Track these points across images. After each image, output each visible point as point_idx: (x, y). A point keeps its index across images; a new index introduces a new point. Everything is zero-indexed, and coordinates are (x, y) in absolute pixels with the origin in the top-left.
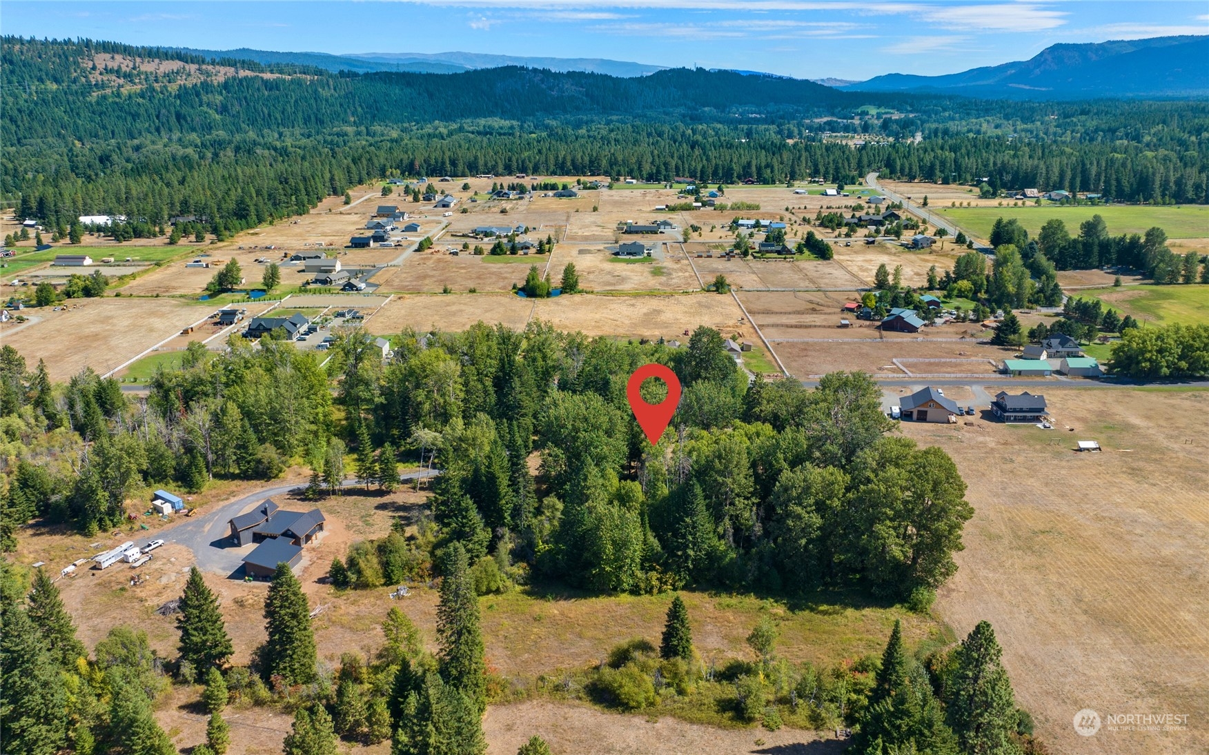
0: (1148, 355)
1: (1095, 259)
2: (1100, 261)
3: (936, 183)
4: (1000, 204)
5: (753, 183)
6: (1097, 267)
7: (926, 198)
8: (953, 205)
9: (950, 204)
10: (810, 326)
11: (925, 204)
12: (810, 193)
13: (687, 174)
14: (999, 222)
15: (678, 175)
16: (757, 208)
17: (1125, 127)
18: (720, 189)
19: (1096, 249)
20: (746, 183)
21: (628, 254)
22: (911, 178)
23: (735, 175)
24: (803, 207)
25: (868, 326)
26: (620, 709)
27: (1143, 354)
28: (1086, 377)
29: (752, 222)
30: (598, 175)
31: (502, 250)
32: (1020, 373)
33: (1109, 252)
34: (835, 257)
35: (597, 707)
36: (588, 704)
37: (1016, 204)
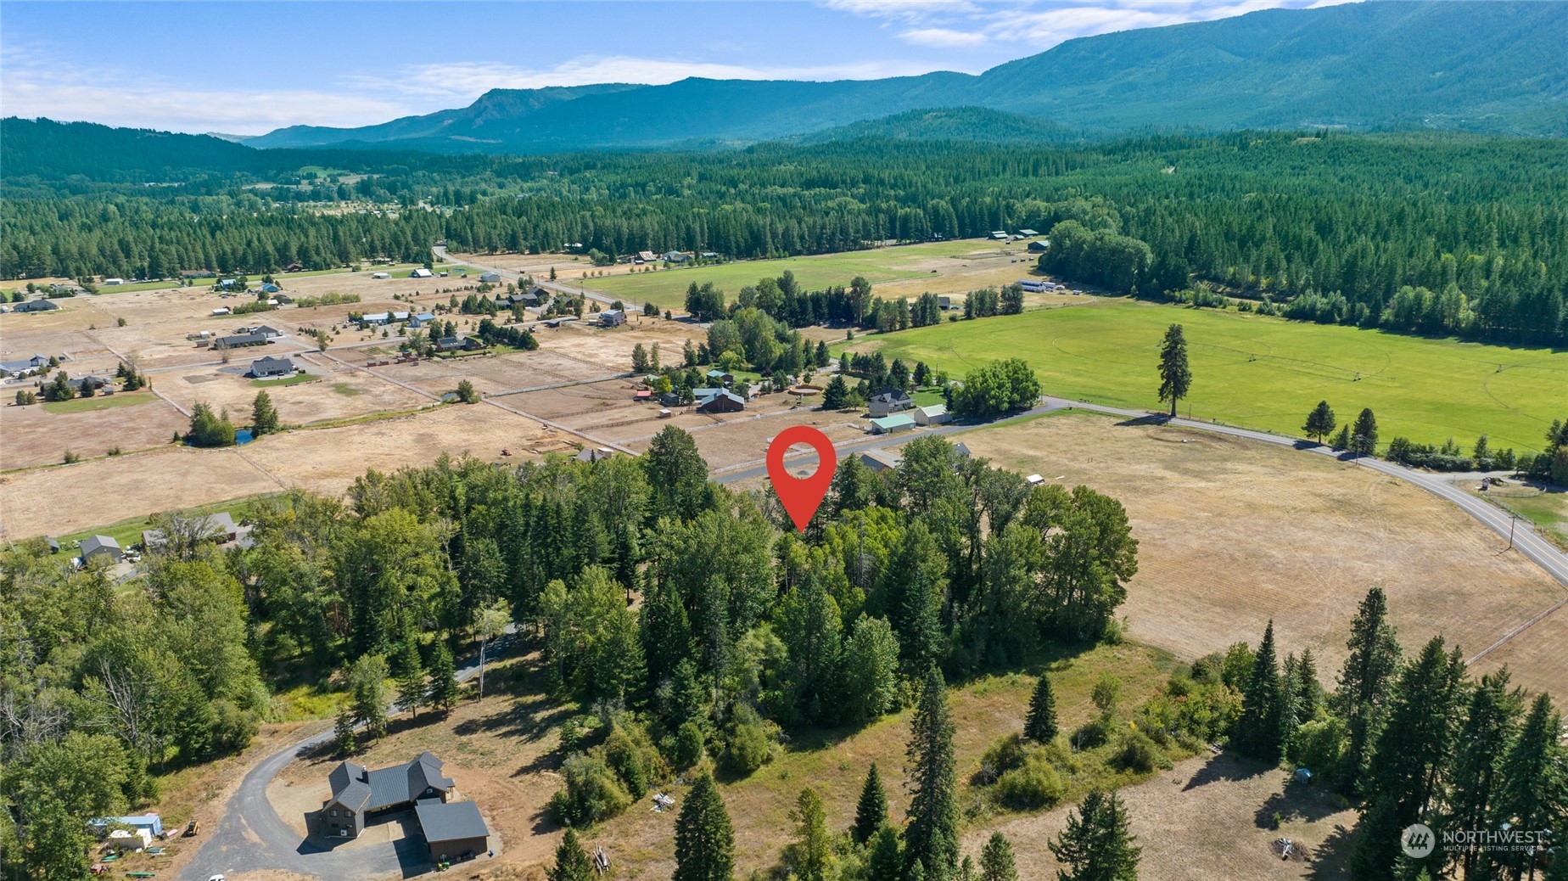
0: (993, 393)
1: (810, 316)
2: (815, 317)
3: (523, 253)
4: (632, 271)
5: (300, 270)
6: (814, 324)
7: (553, 271)
8: (585, 275)
9: (580, 275)
10: (622, 424)
11: (553, 277)
12: (395, 275)
13: (194, 265)
14: (693, 288)
15: (183, 268)
16: (357, 299)
17: (653, 181)
18: (268, 280)
19: (810, 305)
20: (290, 270)
21: (271, 373)
22: (493, 250)
23: (272, 261)
24: (414, 293)
25: (688, 412)
26: (1047, 806)
27: (989, 393)
28: (944, 424)
29: (385, 316)
30: (43, 276)
31: (67, 393)
32: (891, 430)
33: (820, 307)
34: (541, 345)
35: (1023, 814)
36: (1014, 816)
37: (647, 269)
